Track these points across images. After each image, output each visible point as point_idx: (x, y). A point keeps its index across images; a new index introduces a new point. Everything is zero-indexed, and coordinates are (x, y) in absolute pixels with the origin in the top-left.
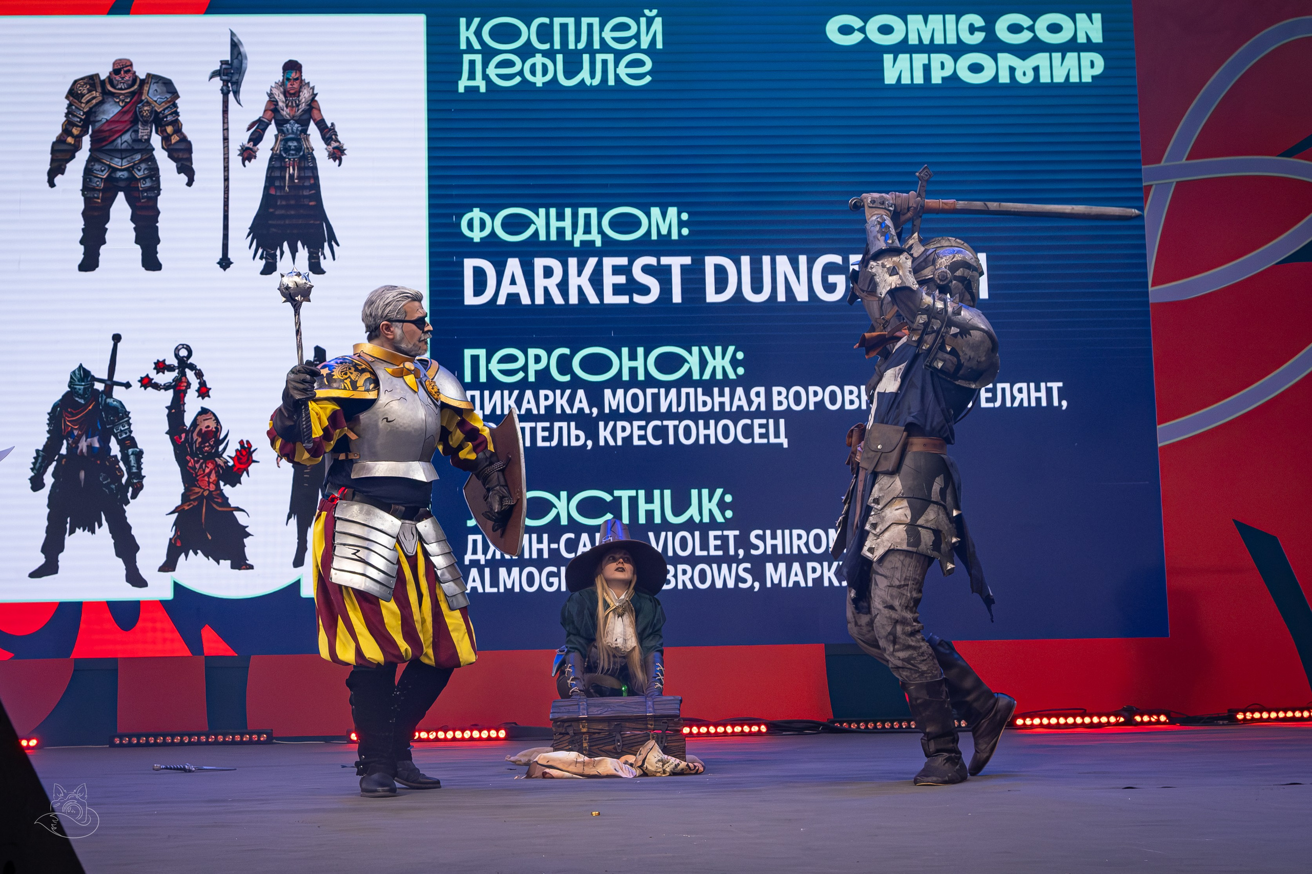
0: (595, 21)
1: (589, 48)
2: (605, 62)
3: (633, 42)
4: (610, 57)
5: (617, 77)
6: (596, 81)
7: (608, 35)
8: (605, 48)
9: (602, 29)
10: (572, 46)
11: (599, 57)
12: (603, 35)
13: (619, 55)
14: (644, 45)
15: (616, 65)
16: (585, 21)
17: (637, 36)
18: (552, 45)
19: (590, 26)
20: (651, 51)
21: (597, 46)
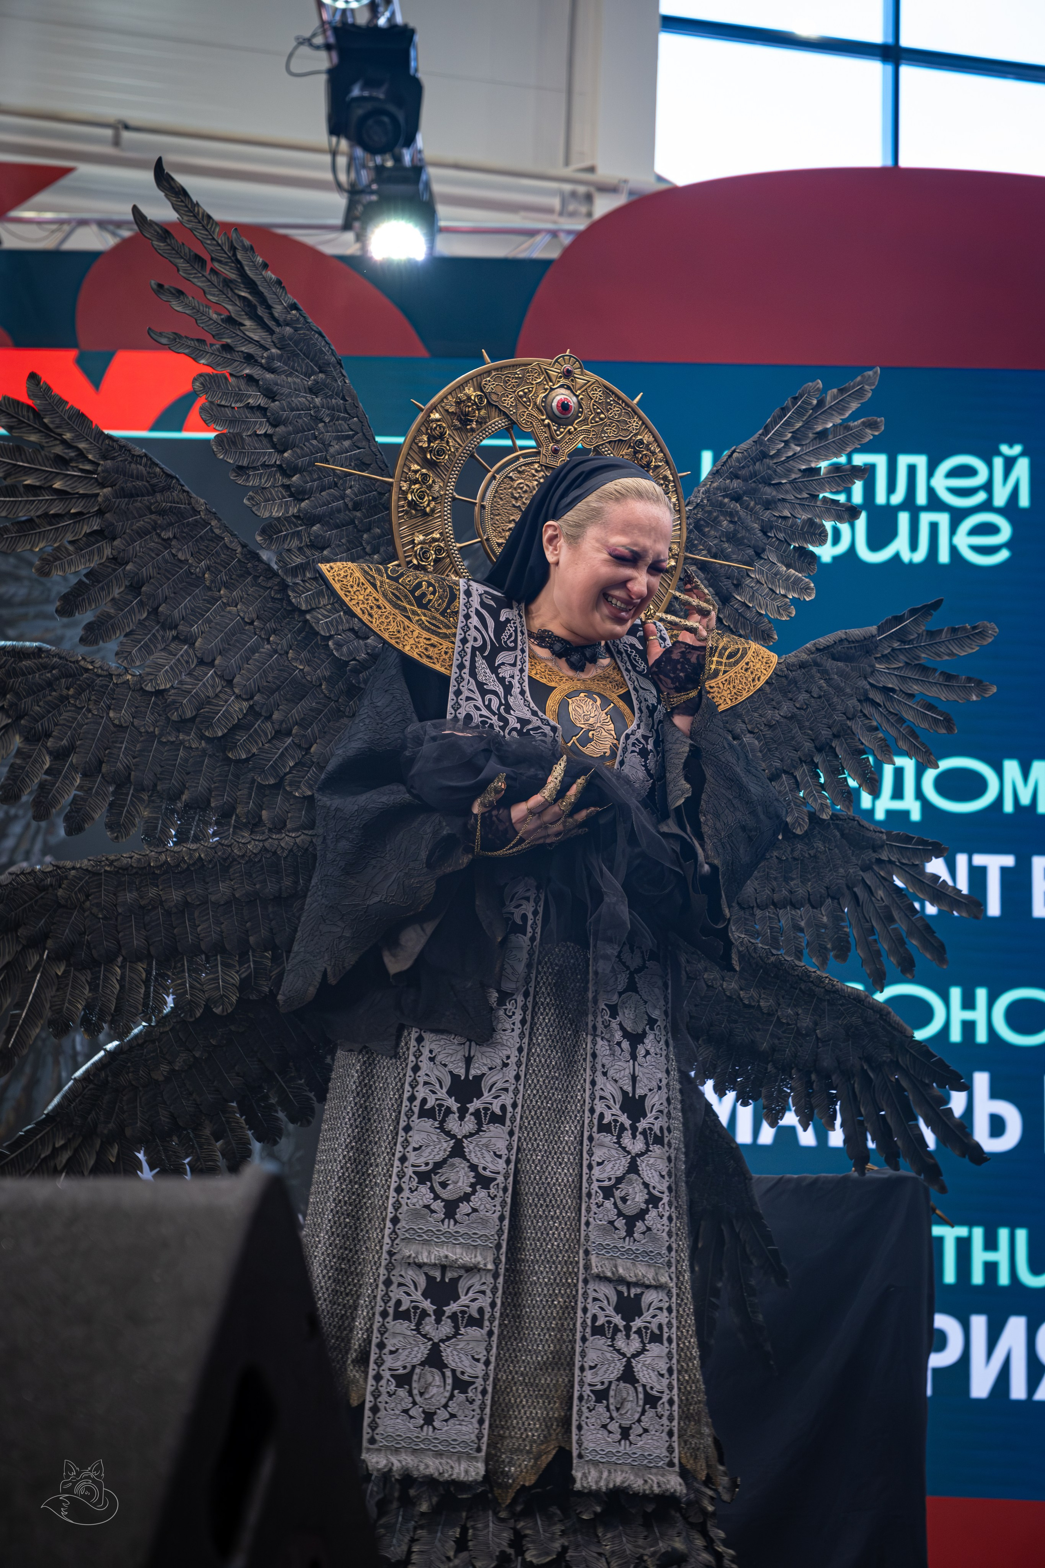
0: (921, 461)
1: (909, 503)
2: (934, 528)
3: (981, 497)
4: (943, 519)
5: (954, 550)
6: (920, 556)
7: (941, 483)
8: (935, 503)
9: (931, 473)
10: (881, 498)
11: (926, 518)
12: (934, 482)
13: (958, 516)
14: (1000, 498)
15: (953, 531)
16: (904, 461)
17: (988, 487)
18: (849, 498)
19: (912, 470)
20: (1010, 510)
21: (921, 499)
